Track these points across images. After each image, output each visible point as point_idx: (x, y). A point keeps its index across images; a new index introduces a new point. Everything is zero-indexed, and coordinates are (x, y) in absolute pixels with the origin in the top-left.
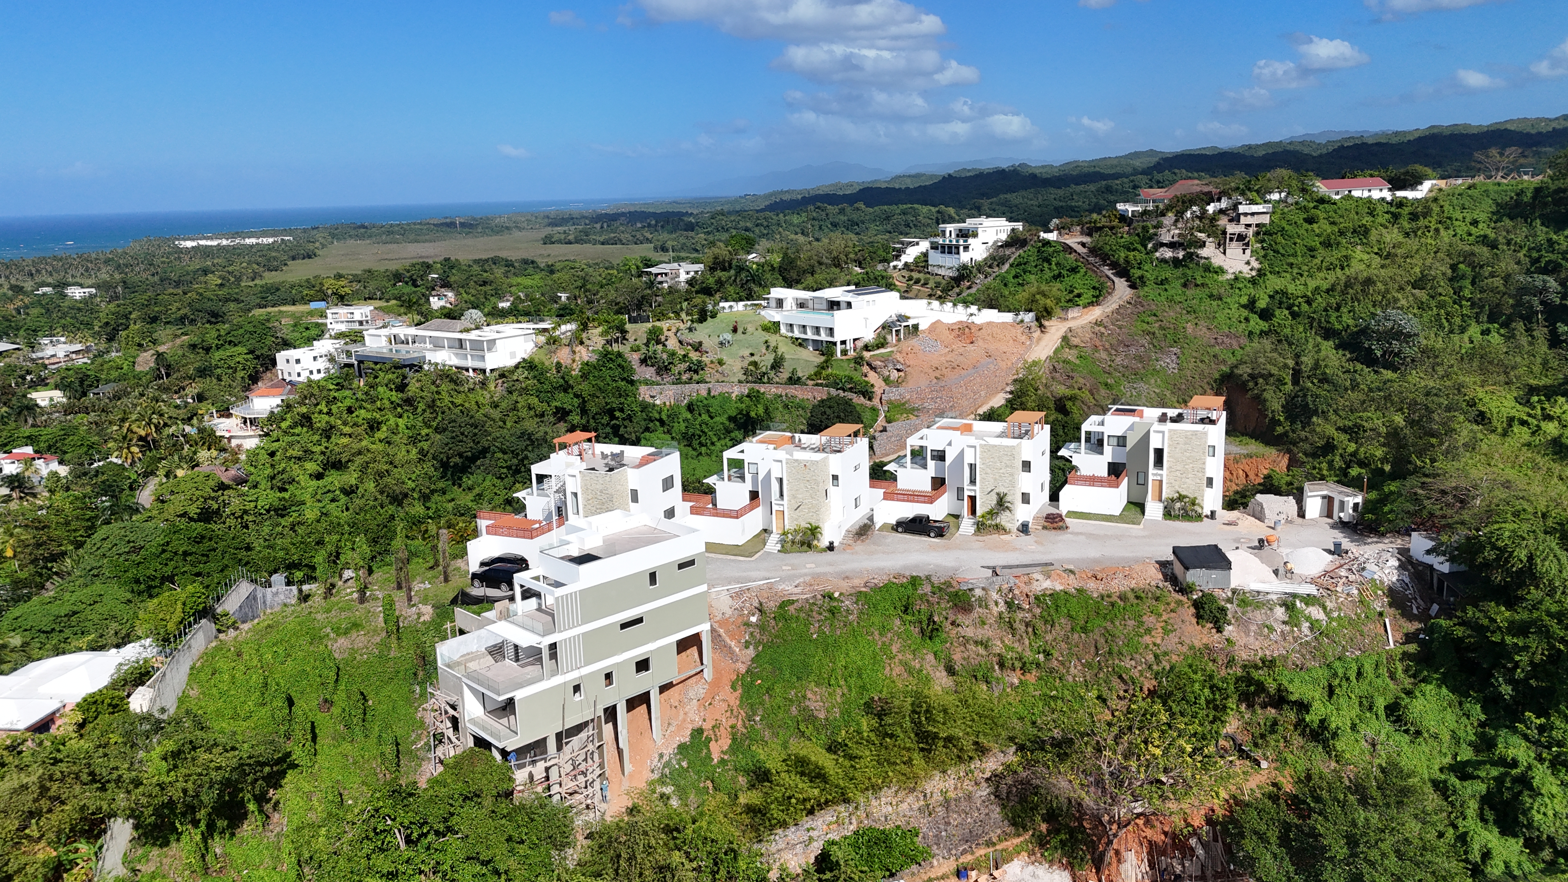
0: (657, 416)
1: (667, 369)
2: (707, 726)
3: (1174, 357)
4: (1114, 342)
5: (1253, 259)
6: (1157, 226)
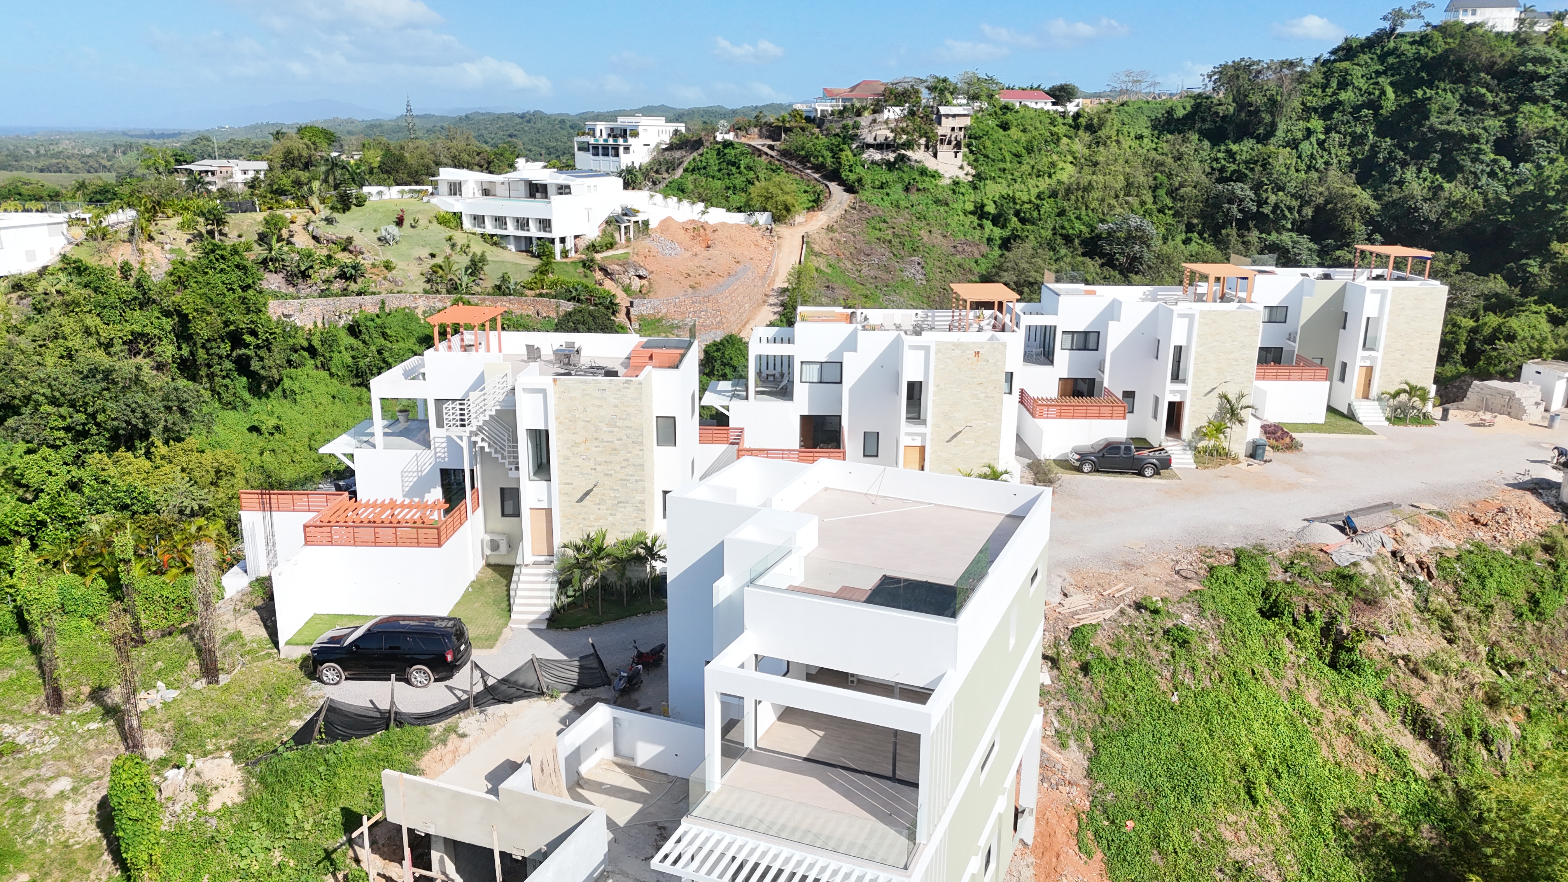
1: (305, 275)
3: (918, 268)
4: (852, 250)
5: (965, 164)
6: (856, 126)
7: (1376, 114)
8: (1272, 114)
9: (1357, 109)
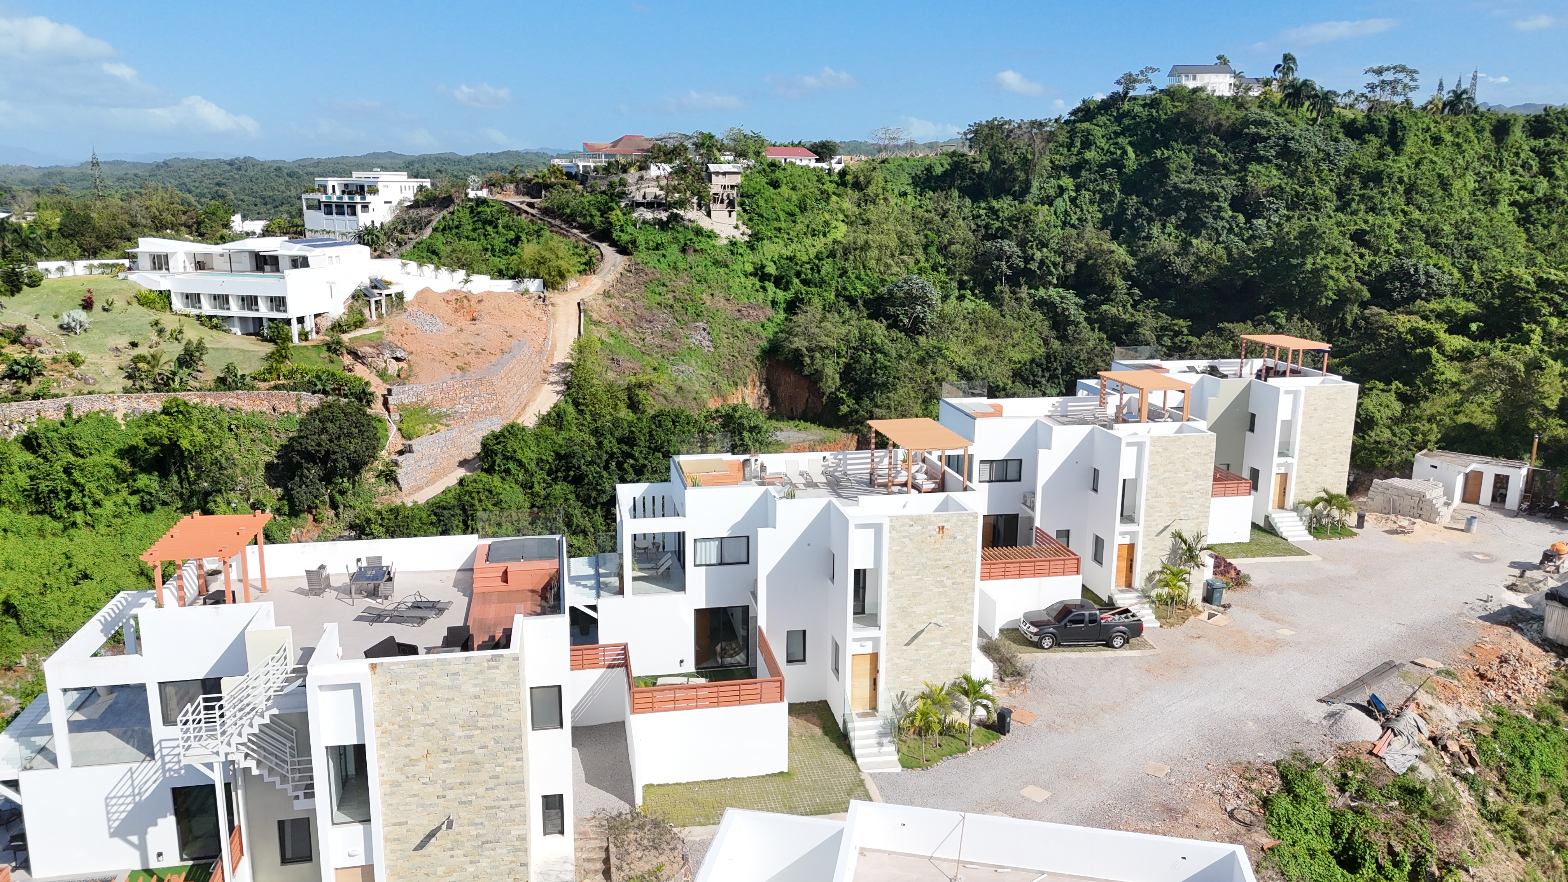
3: (704, 334)
4: (633, 317)
5: (740, 223)
6: (623, 183)
7: (1120, 173)
8: (1026, 172)
9: (1102, 167)
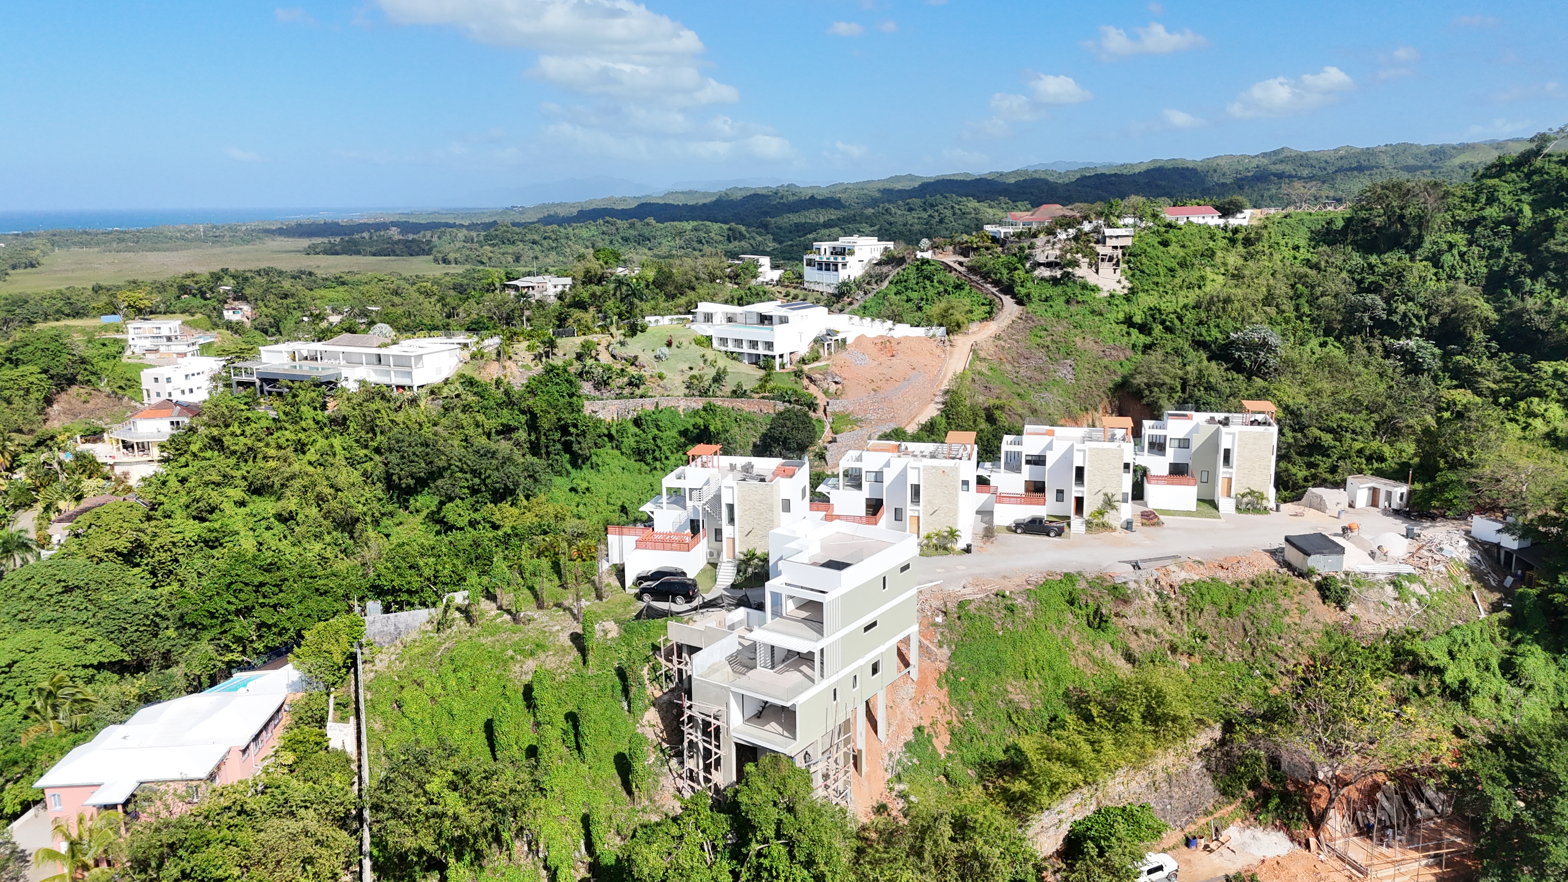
0: (606, 432)
1: (606, 384)
2: (925, 723)
3: (1070, 369)
4: (1015, 355)
5: (1123, 279)
6: (1032, 247)
7: (1513, 230)
8: (1420, 228)
9: (1498, 224)
